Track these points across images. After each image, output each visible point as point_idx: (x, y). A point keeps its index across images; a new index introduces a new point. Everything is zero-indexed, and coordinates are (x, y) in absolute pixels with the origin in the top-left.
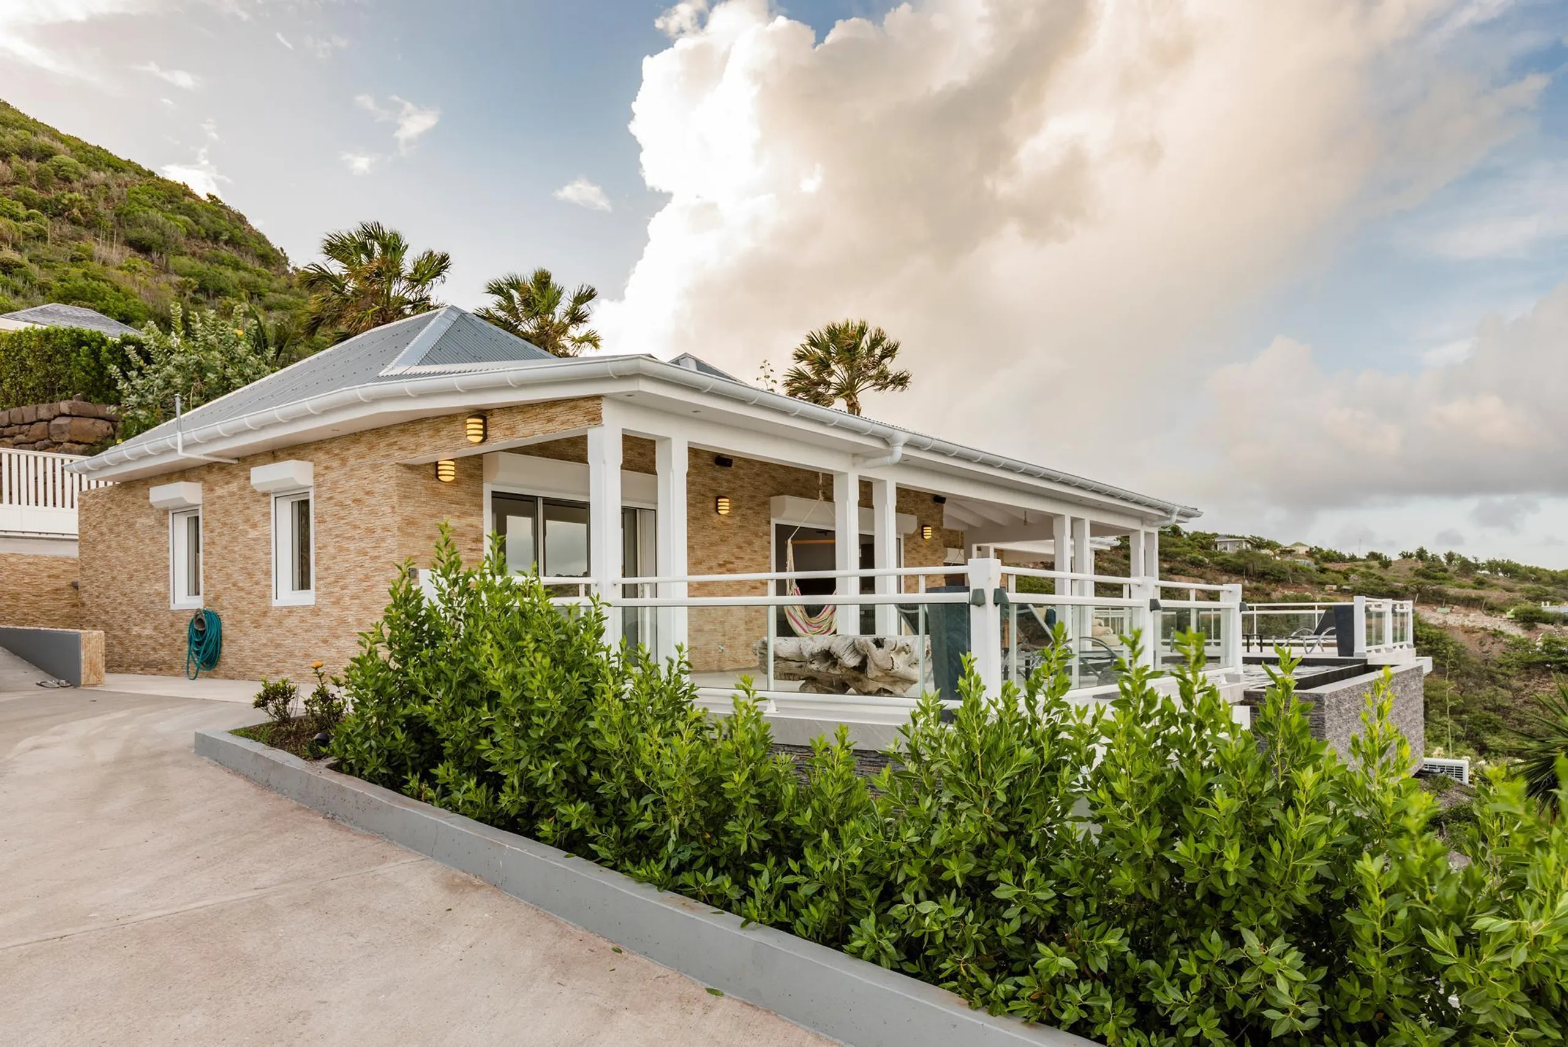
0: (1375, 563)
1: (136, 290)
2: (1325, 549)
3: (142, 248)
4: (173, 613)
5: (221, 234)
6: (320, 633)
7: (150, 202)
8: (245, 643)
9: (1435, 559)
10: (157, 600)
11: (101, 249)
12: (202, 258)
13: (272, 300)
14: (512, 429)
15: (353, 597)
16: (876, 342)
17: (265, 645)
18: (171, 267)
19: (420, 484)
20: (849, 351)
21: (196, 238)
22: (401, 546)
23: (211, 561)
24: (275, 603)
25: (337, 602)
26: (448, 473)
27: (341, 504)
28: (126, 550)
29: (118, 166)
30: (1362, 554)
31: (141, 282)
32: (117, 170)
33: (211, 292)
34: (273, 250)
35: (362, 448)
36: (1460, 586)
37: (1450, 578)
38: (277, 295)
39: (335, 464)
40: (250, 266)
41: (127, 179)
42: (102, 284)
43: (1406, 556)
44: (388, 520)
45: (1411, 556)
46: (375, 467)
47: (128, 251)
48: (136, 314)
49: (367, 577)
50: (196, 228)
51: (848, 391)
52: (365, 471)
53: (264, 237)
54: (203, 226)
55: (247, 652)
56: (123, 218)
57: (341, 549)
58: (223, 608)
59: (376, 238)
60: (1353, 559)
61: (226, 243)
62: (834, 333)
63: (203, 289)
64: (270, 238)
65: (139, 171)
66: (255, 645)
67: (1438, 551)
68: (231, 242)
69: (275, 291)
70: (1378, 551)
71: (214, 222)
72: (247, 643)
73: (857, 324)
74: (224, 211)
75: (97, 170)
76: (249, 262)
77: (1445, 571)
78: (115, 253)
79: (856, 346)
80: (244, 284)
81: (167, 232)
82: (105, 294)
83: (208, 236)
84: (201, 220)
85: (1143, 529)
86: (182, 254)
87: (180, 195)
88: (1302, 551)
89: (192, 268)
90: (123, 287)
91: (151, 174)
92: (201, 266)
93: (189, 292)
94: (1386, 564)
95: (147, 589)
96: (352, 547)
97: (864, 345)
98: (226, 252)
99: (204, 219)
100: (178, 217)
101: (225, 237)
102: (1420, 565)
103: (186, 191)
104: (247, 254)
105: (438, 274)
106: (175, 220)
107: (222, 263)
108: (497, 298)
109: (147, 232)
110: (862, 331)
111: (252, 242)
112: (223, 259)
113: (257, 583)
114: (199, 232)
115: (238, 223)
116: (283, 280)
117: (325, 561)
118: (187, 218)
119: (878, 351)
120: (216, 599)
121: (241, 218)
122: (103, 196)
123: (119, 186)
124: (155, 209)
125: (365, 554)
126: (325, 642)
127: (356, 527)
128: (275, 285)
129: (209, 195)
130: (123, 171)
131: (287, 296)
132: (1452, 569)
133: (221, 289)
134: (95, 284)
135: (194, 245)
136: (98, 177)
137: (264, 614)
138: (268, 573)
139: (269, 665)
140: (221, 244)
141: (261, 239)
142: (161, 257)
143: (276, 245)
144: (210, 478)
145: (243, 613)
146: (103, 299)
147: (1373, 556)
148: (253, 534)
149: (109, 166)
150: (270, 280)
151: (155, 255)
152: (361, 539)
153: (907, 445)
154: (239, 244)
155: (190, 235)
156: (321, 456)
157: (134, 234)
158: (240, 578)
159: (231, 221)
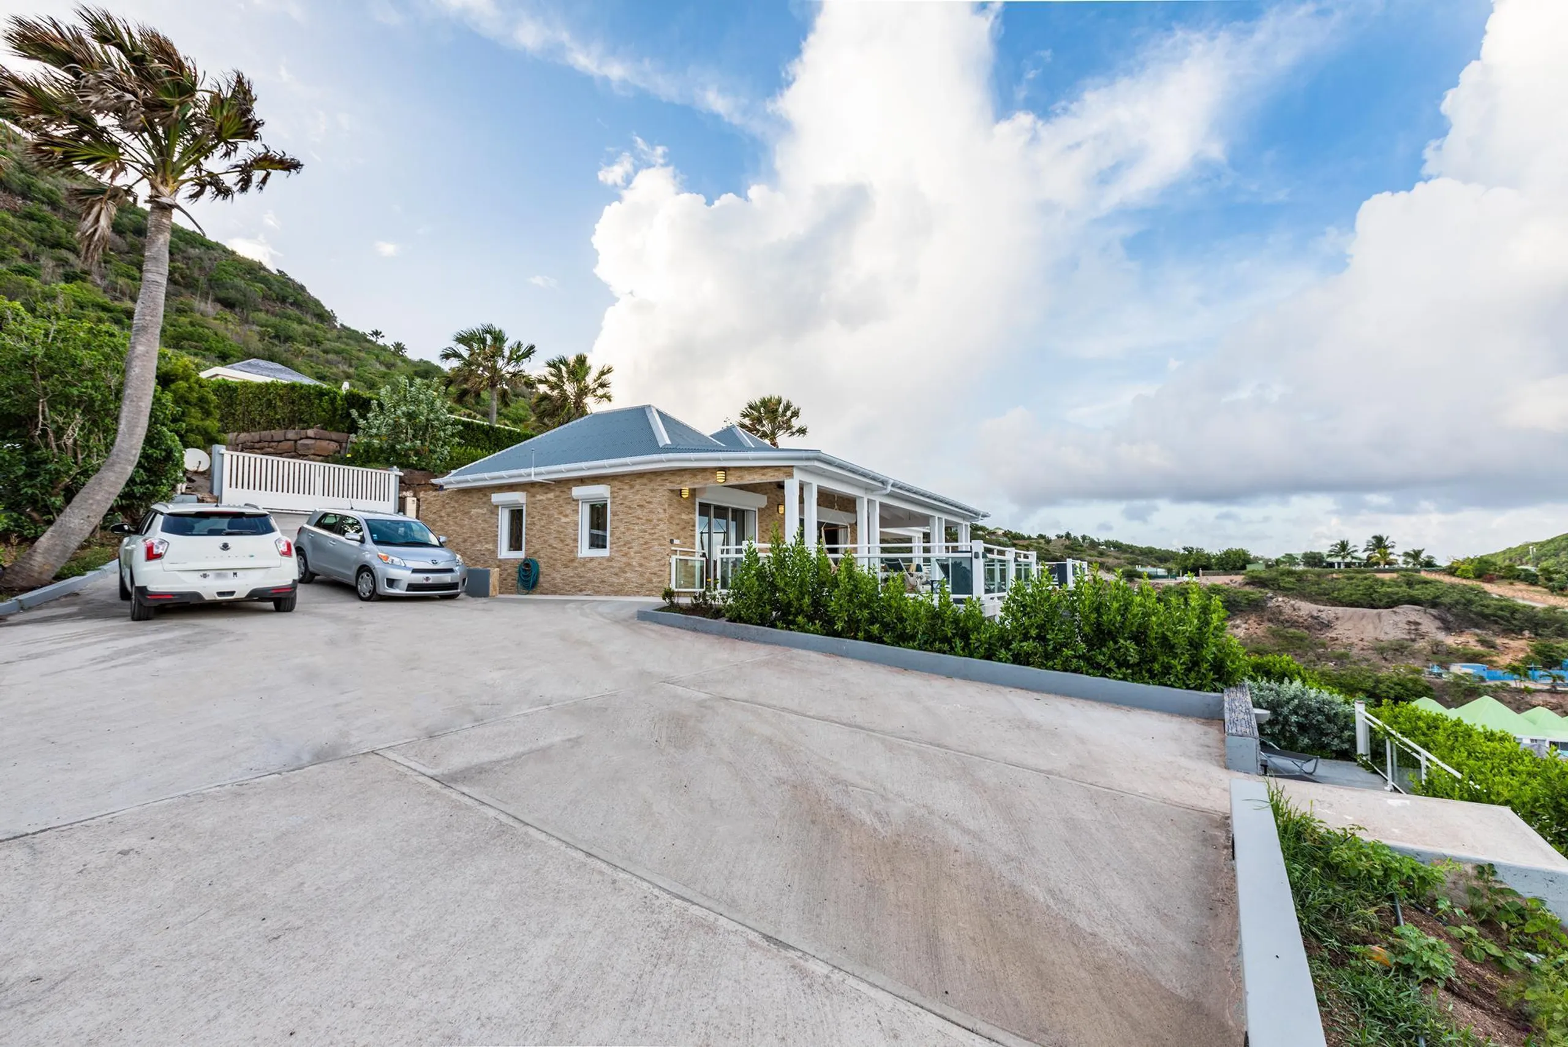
0: (1042, 541)
1: (229, 335)
2: (1014, 532)
3: (228, 304)
4: (500, 560)
5: (287, 298)
6: (613, 570)
7: (235, 272)
8: (558, 576)
9: (1076, 539)
10: (487, 553)
11: (198, 304)
12: (274, 314)
13: (328, 346)
14: (741, 477)
15: (636, 553)
16: (788, 407)
17: (572, 577)
18: (250, 319)
19: (675, 498)
20: (773, 412)
21: (269, 300)
22: (669, 528)
23: (531, 533)
24: (580, 555)
25: (626, 555)
26: (685, 495)
27: (630, 507)
28: (462, 526)
29: (210, 246)
30: (1034, 536)
31: (232, 330)
32: (208, 248)
33: (282, 339)
34: (326, 311)
35: (645, 481)
36: (1090, 556)
37: (1085, 551)
38: (333, 344)
39: (626, 487)
40: (310, 322)
41: (216, 255)
42: (206, 331)
43: (1059, 537)
44: (662, 516)
45: (1062, 537)
46: (653, 490)
47: (219, 306)
48: (232, 352)
49: (646, 543)
50: (270, 293)
51: (773, 436)
52: (646, 492)
53: (318, 301)
54: (274, 291)
55: (559, 580)
56: (214, 283)
57: (628, 529)
58: (539, 557)
59: (490, 333)
60: (1029, 538)
61: (291, 304)
62: (764, 403)
63: (277, 337)
64: (323, 303)
65: (225, 250)
66: (564, 577)
67: (1077, 534)
68: (296, 304)
69: (328, 340)
70: (1044, 534)
71: (282, 289)
72: (559, 576)
73: (776, 397)
74: (290, 282)
75: (193, 247)
76: (308, 318)
77: (1082, 546)
78: (209, 308)
79: (777, 409)
80: (306, 334)
81: (248, 294)
82: (208, 337)
83: (278, 299)
84: (273, 288)
85: (964, 523)
86: (261, 310)
87: (257, 269)
88: (1000, 532)
89: (267, 320)
90: (220, 333)
91: (233, 253)
92: (273, 320)
93: (267, 338)
94: (1048, 541)
95: (479, 547)
96: (636, 528)
97: (781, 410)
98: (292, 311)
99: (275, 287)
100: (256, 284)
101: (291, 300)
102: (1068, 542)
103: (261, 267)
104: (307, 313)
105: (528, 356)
106: (254, 286)
107: (289, 318)
108: (552, 370)
109: (232, 294)
110: (779, 401)
111: (311, 305)
112: (290, 315)
113: (567, 545)
114: (271, 296)
115: (300, 291)
116: (335, 332)
117: (617, 534)
118: (262, 286)
119: (789, 413)
120: (535, 553)
121: (302, 288)
122: (197, 266)
123: (210, 259)
124: (239, 278)
125: (645, 532)
126: (616, 574)
127: (639, 518)
128: (329, 336)
129: (278, 270)
130: (213, 249)
131: (338, 344)
132: (1085, 545)
133: (291, 337)
134: (201, 330)
135: (268, 305)
136: (194, 252)
137: (572, 561)
138: (576, 540)
139: (575, 587)
140: (288, 305)
141: (317, 303)
142: (242, 311)
143: (328, 308)
144: (533, 490)
145: (556, 560)
146: (207, 341)
147: (1041, 536)
148: (564, 520)
149: (202, 244)
150: (325, 332)
151: (237, 310)
152: (643, 525)
153: (893, 486)
154: (302, 306)
155: (265, 297)
156: (616, 483)
157: (222, 294)
158: (555, 544)
159: (294, 289)
